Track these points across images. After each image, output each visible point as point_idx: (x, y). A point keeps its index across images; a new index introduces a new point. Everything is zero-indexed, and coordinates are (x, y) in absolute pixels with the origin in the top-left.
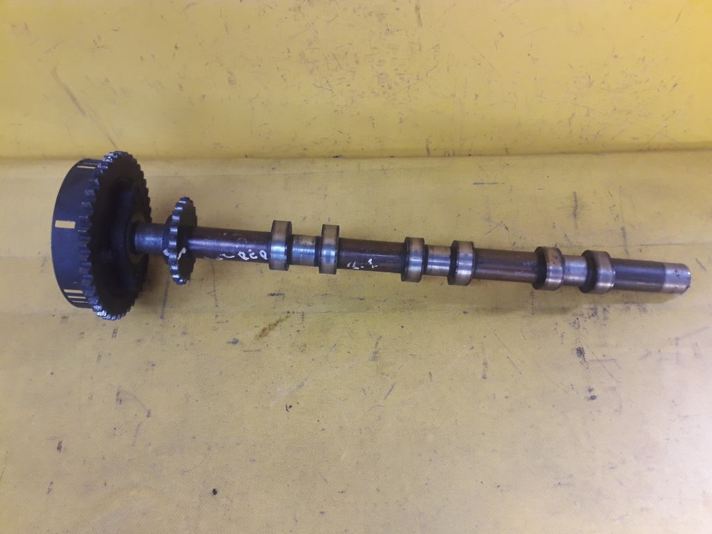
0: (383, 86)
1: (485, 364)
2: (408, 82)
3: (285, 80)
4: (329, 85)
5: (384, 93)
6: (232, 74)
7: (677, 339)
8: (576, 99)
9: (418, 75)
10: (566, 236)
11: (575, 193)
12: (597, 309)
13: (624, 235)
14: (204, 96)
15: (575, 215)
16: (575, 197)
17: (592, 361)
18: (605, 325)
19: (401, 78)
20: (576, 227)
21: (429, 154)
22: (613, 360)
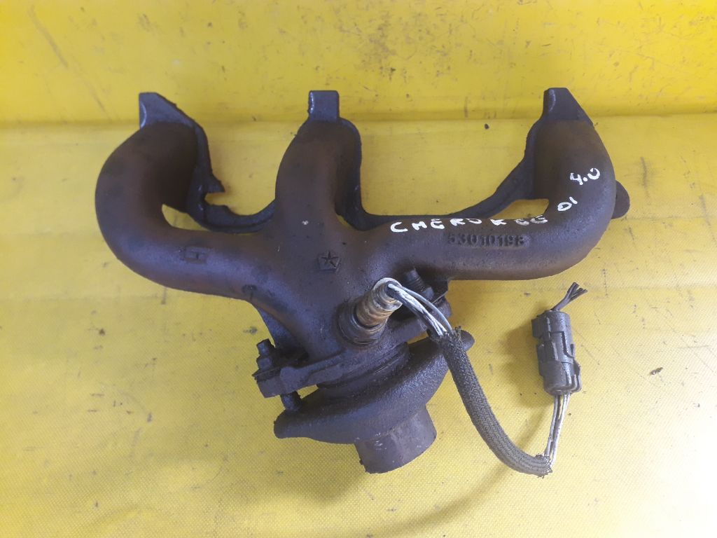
0: (420, 31)
2: (450, 25)
3: (305, 22)
4: (357, 29)
5: (421, 38)
6: (243, 14)
8: (641, 47)
9: (462, 16)
14: (209, 43)
19: (442, 20)
21: (466, 116)
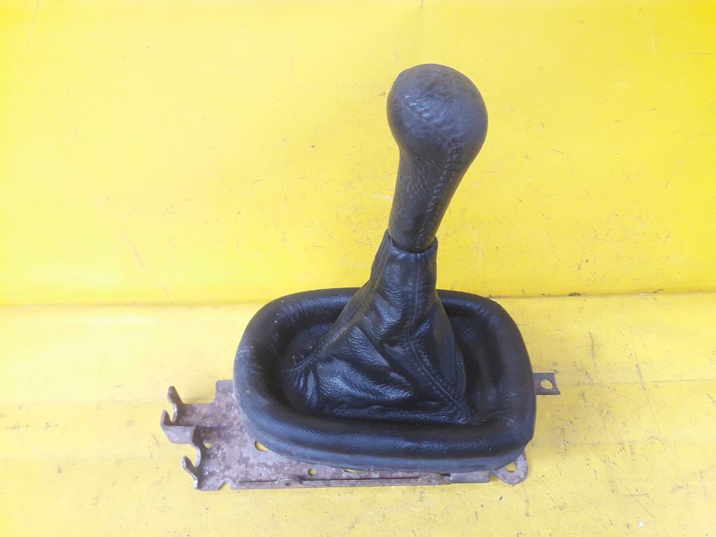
1: (527, 501)
7: (701, 472)
10: (587, 373)
11: (590, 333)
12: (624, 444)
13: (640, 373)
15: (593, 355)
16: (591, 337)
17: (626, 495)
18: (633, 460)
20: (596, 365)
22: (646, 494)
